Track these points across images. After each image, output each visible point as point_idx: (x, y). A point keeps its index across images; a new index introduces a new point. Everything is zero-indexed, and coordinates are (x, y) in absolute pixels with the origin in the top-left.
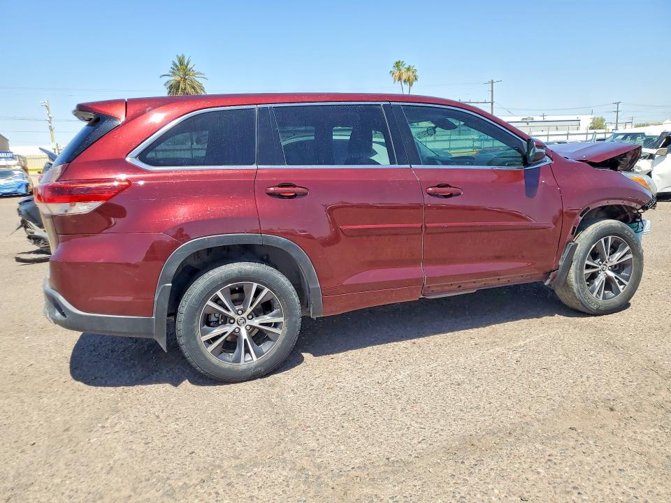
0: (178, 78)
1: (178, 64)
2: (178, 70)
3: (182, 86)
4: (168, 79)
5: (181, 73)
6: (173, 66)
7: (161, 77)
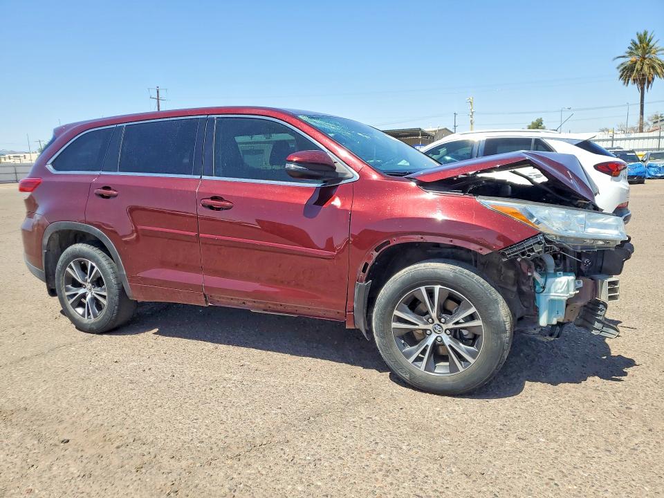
0: (634, 59)
1: (638, 42)
2: (636, 49)
3: (638, 66)
4: (623, 60)
5: (640, 53)
6: (631, 46)
7: (614, 59)
